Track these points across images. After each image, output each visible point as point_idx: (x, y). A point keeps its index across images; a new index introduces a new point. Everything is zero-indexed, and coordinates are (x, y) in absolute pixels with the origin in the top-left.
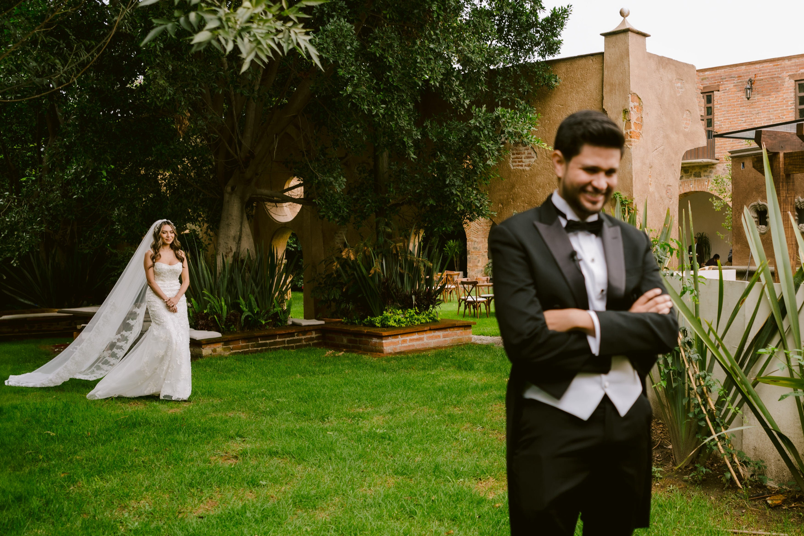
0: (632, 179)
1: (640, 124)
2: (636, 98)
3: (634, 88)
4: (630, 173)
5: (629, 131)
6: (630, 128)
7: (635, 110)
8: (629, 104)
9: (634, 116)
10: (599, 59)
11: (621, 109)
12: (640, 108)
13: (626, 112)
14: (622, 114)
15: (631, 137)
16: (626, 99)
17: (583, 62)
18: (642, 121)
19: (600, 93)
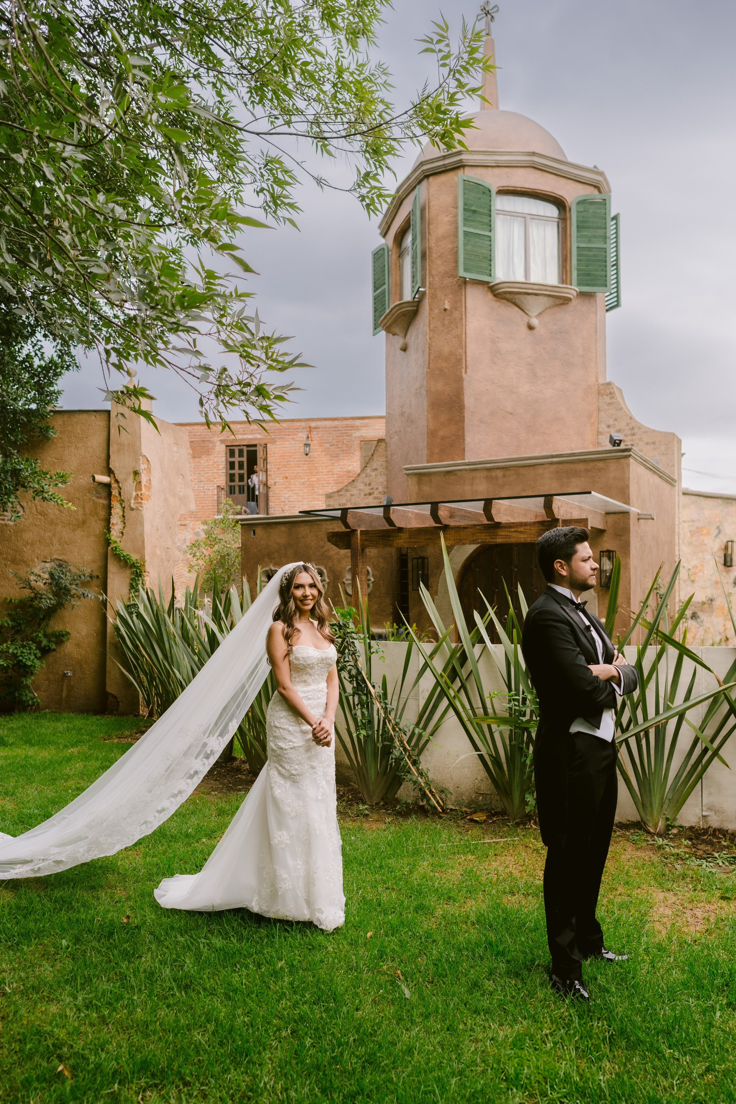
0: (143, 542)
1: (149, 488)
2: (145, 460)
3: (144, 451)
4: (142, 535)
5: (139, 493)
6: (141, 490)
7: (145, 472)
8: (139, 465)
9: (144, 479)
10: (104, 416)
11: (131, 471)
12: (149, 470)
13: (136, 473)
14: (132, 475)
15: (142, 499)
16: (137, 461)
17: (85, 416)
18: (150, 484)
19: (105, 451)
